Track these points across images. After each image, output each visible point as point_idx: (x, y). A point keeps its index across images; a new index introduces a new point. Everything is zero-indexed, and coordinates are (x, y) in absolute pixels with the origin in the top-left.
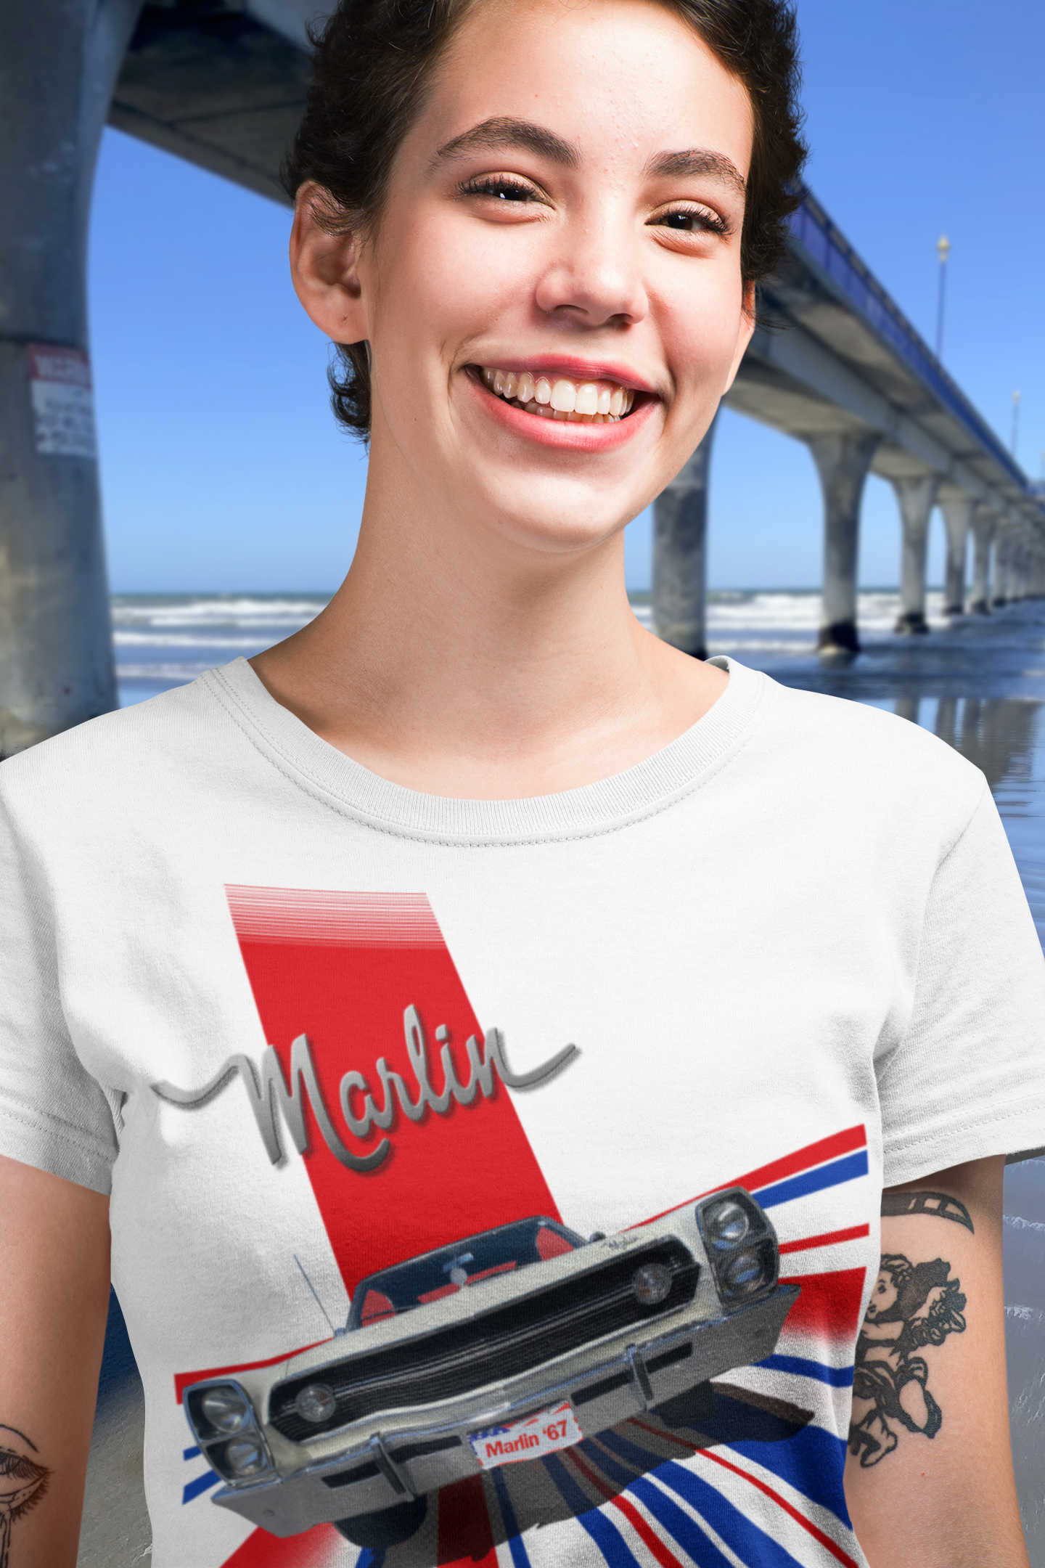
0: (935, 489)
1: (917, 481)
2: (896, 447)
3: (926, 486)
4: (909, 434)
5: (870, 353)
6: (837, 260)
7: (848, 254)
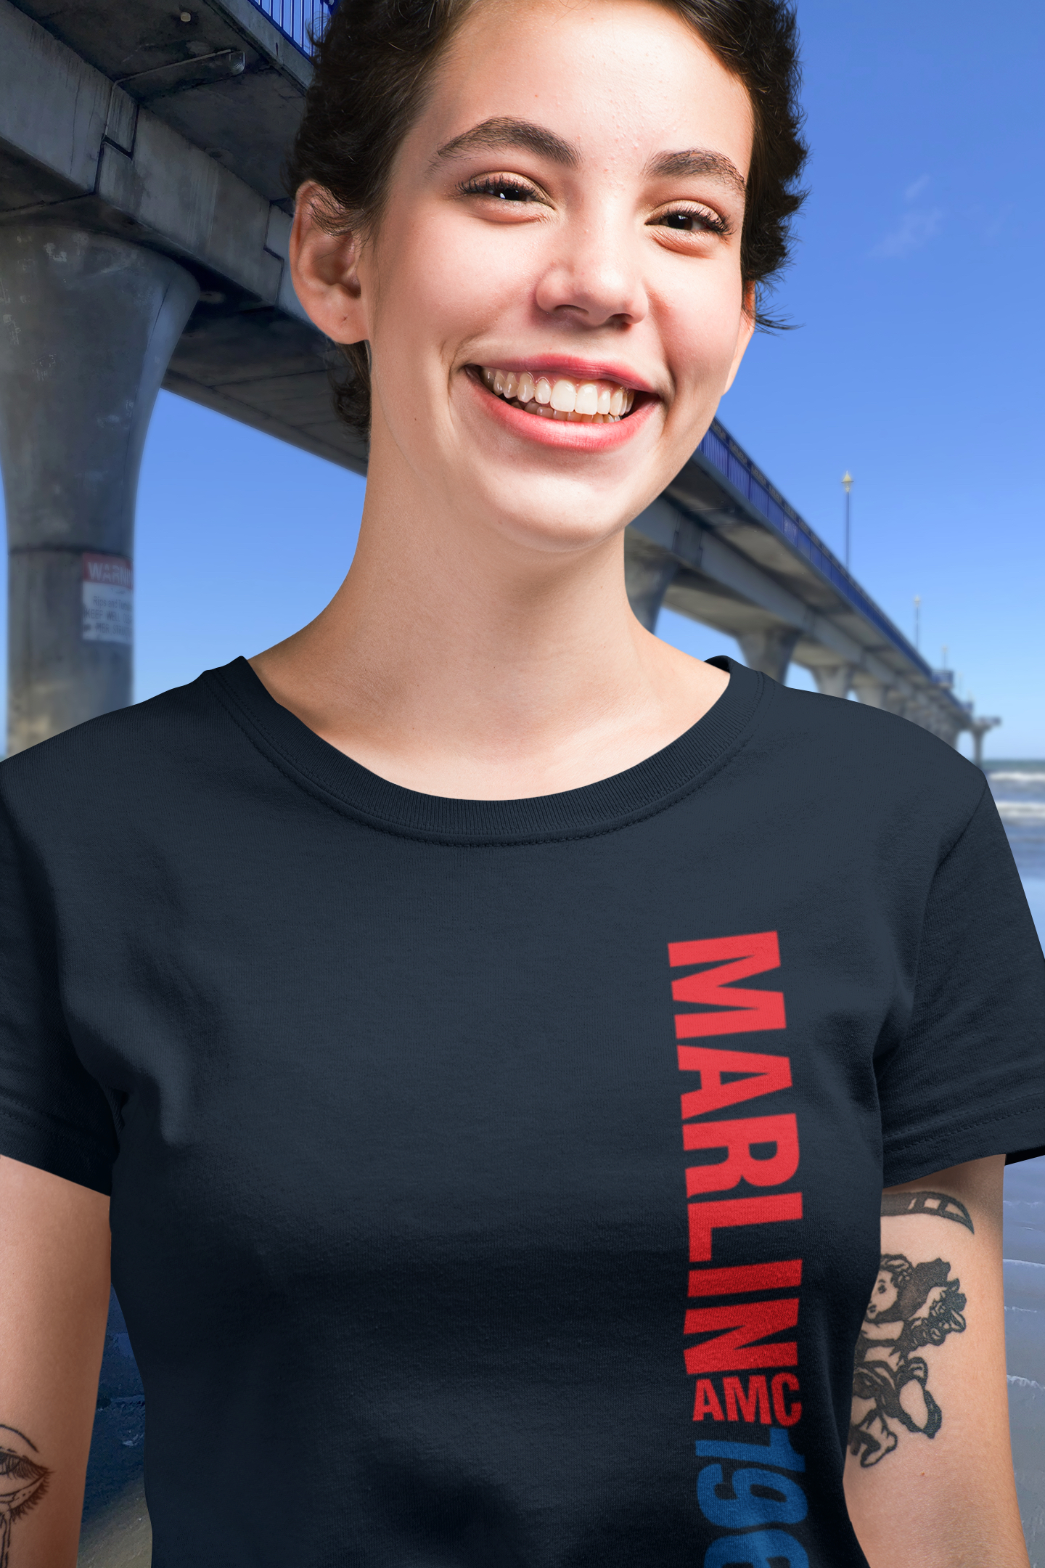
0: (850, 676)
1: (833, 670)
2: (813, 641)
3: (842, 673)
4: (824, 631)
5: (788, 564)
6: (757, 490)
7: (767, 487)
